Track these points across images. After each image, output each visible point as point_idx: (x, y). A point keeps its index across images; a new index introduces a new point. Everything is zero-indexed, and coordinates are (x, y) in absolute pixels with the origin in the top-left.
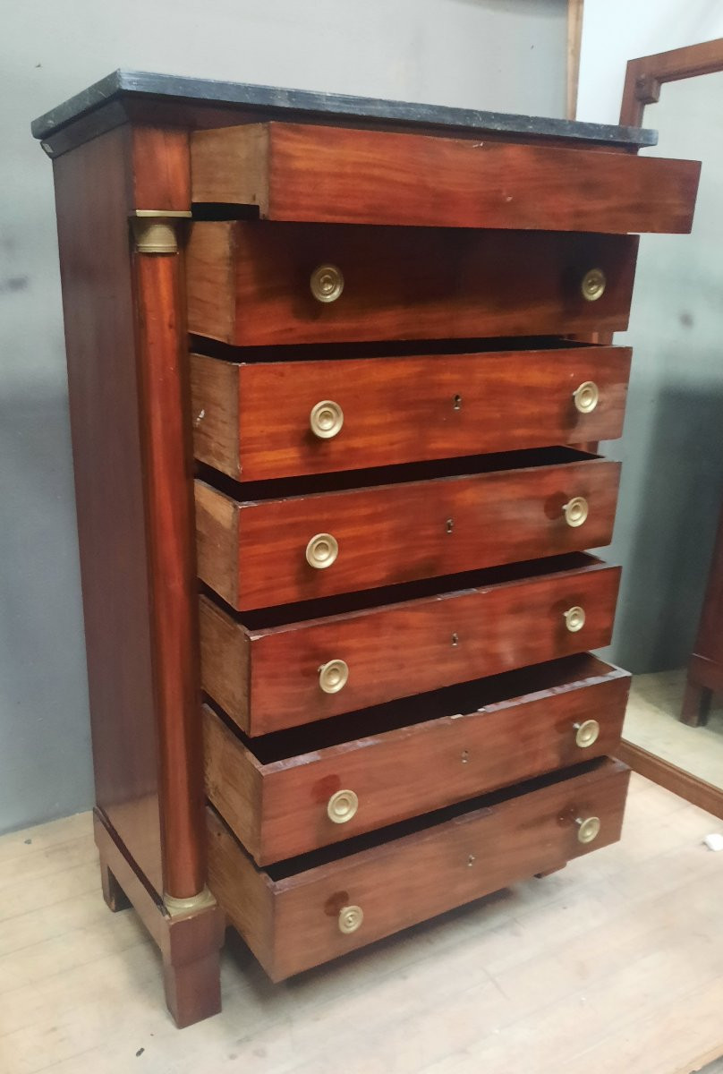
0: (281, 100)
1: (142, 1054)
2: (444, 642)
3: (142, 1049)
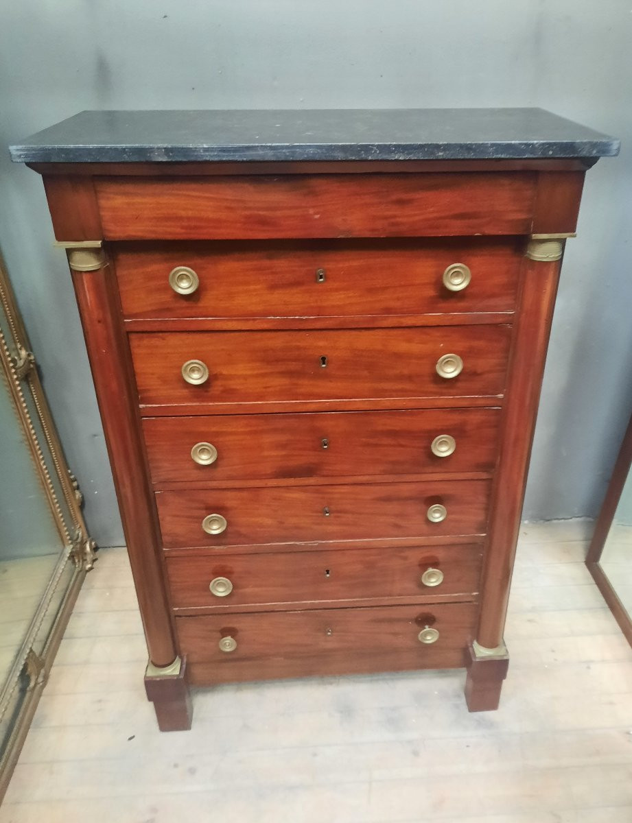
0: (159, 155)
1: (132, 740)
2: (317, 512)
3: (134, 737)
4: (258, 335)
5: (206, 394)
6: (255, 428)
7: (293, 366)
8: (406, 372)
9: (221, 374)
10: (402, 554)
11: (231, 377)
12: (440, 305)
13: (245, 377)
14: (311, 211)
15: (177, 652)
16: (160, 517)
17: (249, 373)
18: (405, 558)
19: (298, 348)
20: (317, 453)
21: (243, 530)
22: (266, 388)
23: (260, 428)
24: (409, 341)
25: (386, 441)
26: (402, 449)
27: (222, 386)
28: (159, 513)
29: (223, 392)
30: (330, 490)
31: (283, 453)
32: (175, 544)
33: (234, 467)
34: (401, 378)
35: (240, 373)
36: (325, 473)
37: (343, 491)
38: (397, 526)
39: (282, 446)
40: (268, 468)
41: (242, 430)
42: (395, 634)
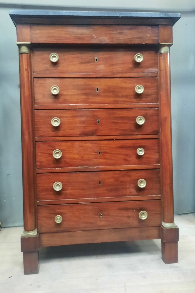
1: (11, 278)
2: (95, 153)
3: (11, 277)
4: (76, 80)
5: (57, 101)
6: (73, 115)
7: (88, 91)
8: (125, 94)
9: (63, 94)
10: (129, 174)
11: (67, 95)
12: (134, 70)
13: (71, 95)
14: (94, 35)
15: (36, 226)
16: (37, 153)
17: (73, 93)
18: (130, 176)
19: (89, 85)
20: (96, 126)
21: (68, 160)
22: (78, 99)
23: (76, 115)
24: (125, 83)
25: (120, 121)
26: (125, 124)
27: (63, 98)
28: (37, 151)
29: (64, 100)
30: (100, 143)
31: (84, 125)
32: (41, 167)
33: (66, 131)
34: (123, 96)
35: (70, 93)
36: (98, 134)
37: (105, 143)
38: (126, 160)
39: (83, 122)
40: (78, 132)
41: (69, 115)
42: (129, 217)
